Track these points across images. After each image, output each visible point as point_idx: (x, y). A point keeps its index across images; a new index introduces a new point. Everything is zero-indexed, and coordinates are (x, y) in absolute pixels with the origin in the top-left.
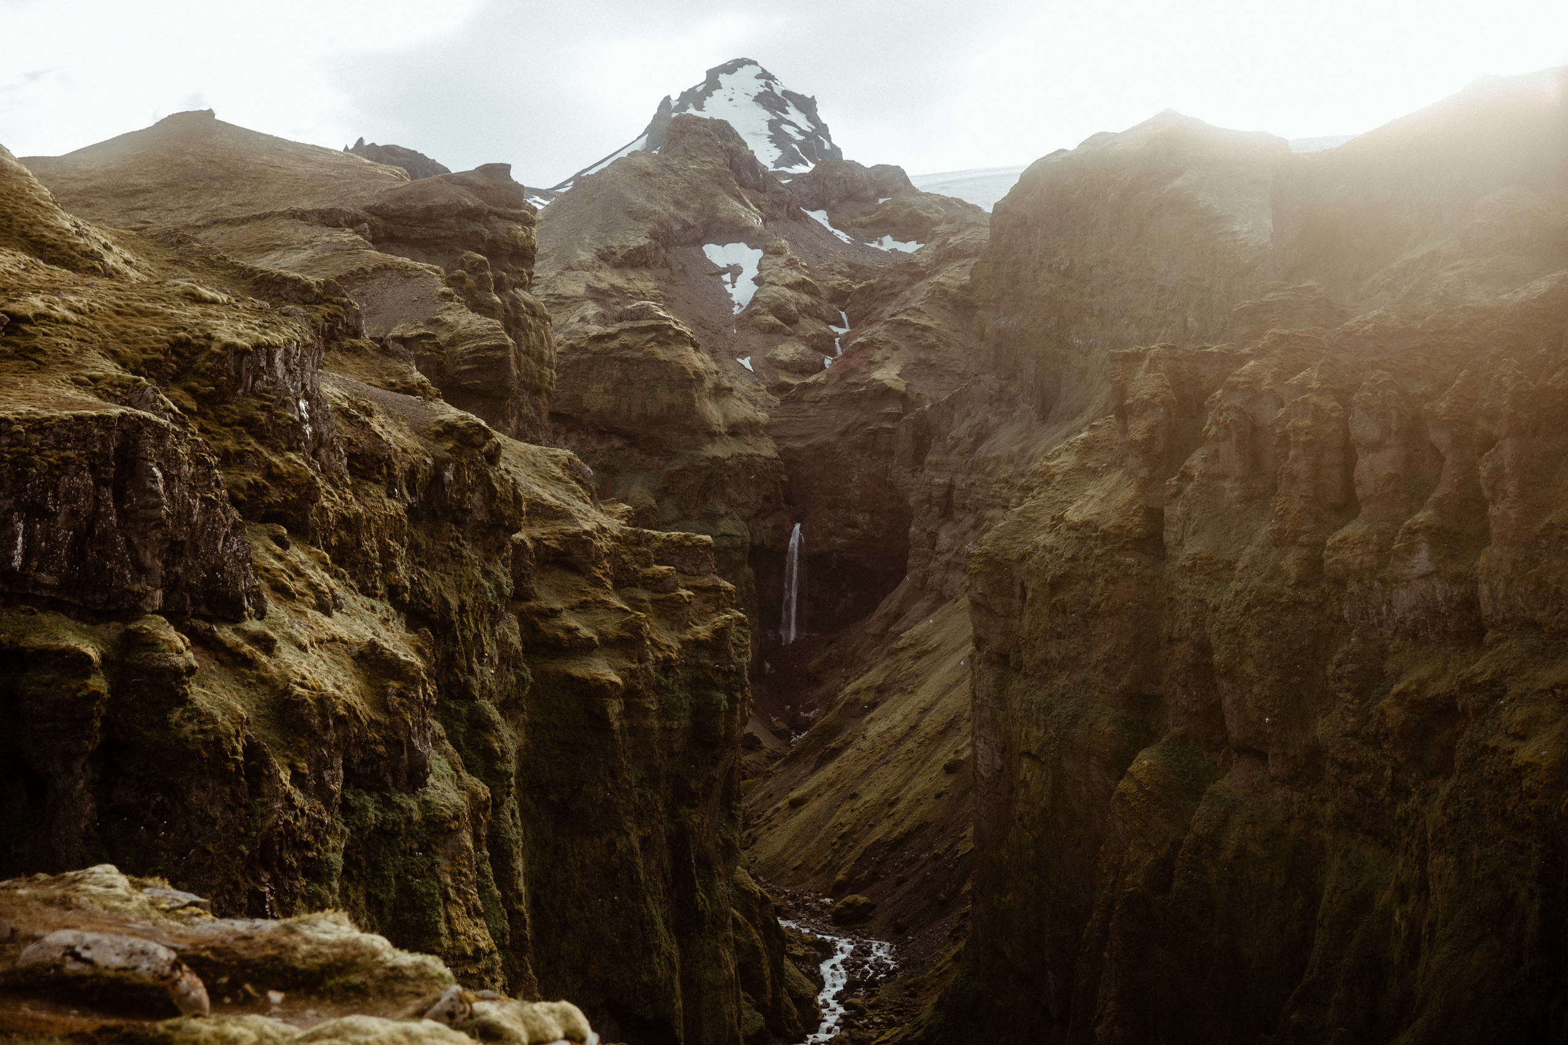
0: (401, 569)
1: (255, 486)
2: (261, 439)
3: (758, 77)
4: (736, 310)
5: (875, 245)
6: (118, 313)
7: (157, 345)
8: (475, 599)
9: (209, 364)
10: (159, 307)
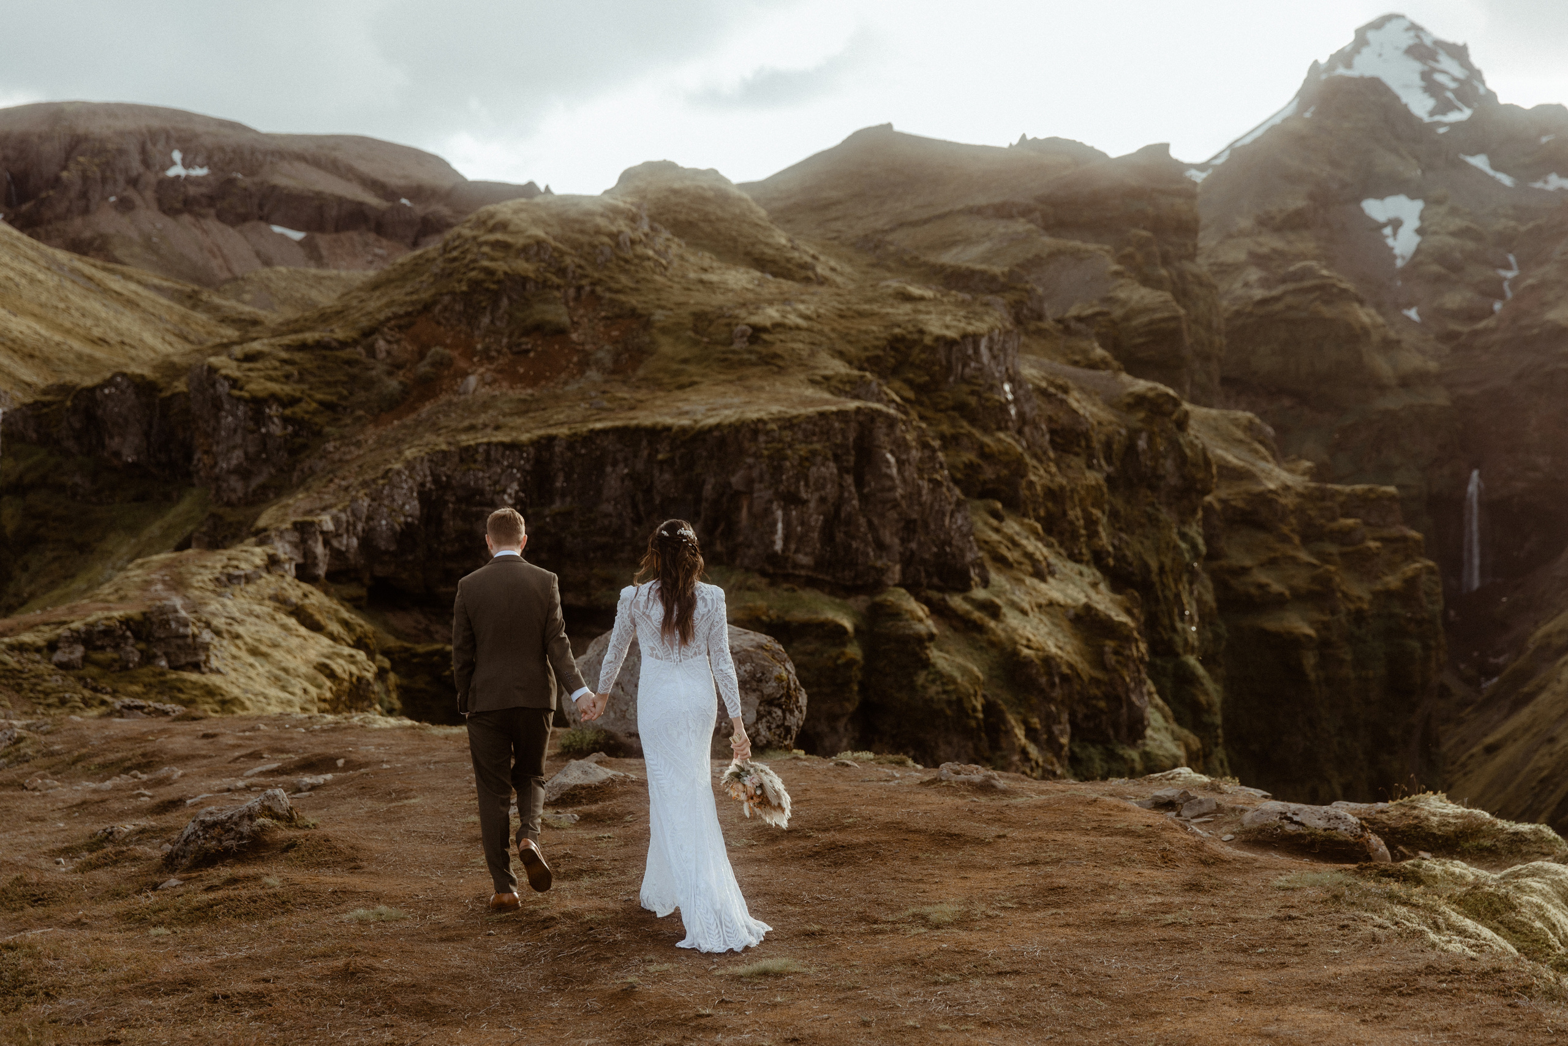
0: (1103, 534)
1: (970, 466)
2: (973, 422)
3: (1408, 29)
4: (1399, 263)
5: (1539, 185)
6: (841, 317)
7: (876, 343)
8: (1174, 560)
9: (923, 356)
10: (875, 307)
